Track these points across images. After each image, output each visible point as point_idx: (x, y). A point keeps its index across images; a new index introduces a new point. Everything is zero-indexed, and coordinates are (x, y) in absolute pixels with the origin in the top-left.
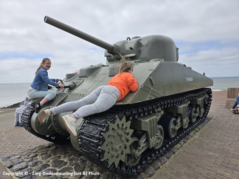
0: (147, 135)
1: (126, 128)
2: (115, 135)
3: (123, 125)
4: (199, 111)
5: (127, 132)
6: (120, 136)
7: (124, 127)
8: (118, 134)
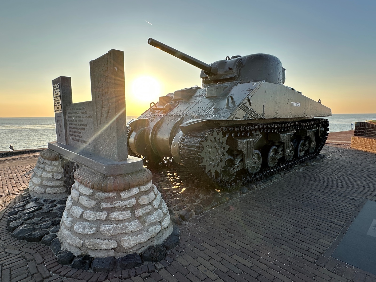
0: (242, 155)
1: (223, 143)
2: (213, 146)
3: (219, 139)
4: (308, 144)
5: (223, 146)
6: (217, 149)
7: (221, 141)
8: (215, 146)
